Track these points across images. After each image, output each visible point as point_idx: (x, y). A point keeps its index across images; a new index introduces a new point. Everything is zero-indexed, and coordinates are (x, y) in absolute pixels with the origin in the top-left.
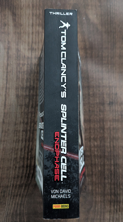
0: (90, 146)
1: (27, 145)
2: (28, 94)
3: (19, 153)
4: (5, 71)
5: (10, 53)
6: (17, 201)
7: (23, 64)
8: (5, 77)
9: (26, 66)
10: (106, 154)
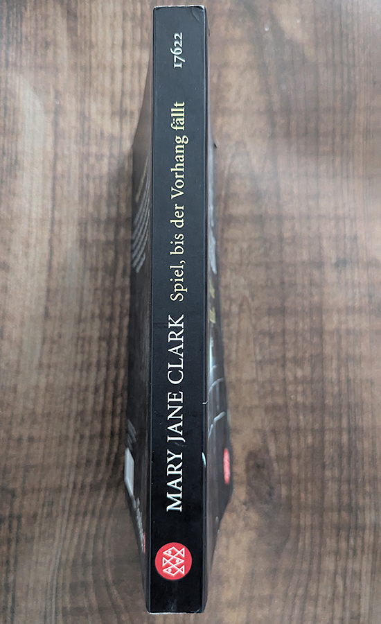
0: (284, 379)
1: (112, 377)
2: (111, 237)
3: (91, 397)
4: (50, 174)
5: (63, 124)
6: (86, 527)
7: (97, 157)
8: (49, 192)
9: (106, 161)
10: (327, 402)
